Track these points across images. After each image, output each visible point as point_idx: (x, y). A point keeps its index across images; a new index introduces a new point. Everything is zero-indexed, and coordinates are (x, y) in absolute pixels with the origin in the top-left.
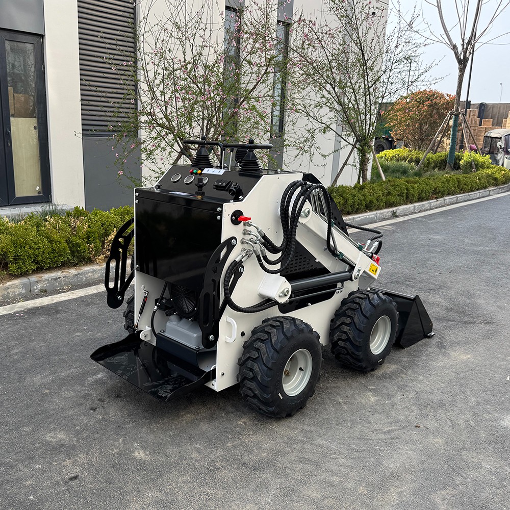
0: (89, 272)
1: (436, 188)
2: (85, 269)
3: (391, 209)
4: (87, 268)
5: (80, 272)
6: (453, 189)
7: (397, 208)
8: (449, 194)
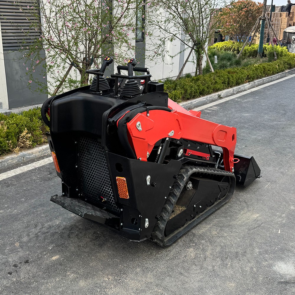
0: (9, 160)
1: (249, 75)
2: (7, 158)
3: (217, 93)
4: (8, 157)
5: (3, 160)
6: (260, 74)
7: (221, 92)
8: (257, 78)
